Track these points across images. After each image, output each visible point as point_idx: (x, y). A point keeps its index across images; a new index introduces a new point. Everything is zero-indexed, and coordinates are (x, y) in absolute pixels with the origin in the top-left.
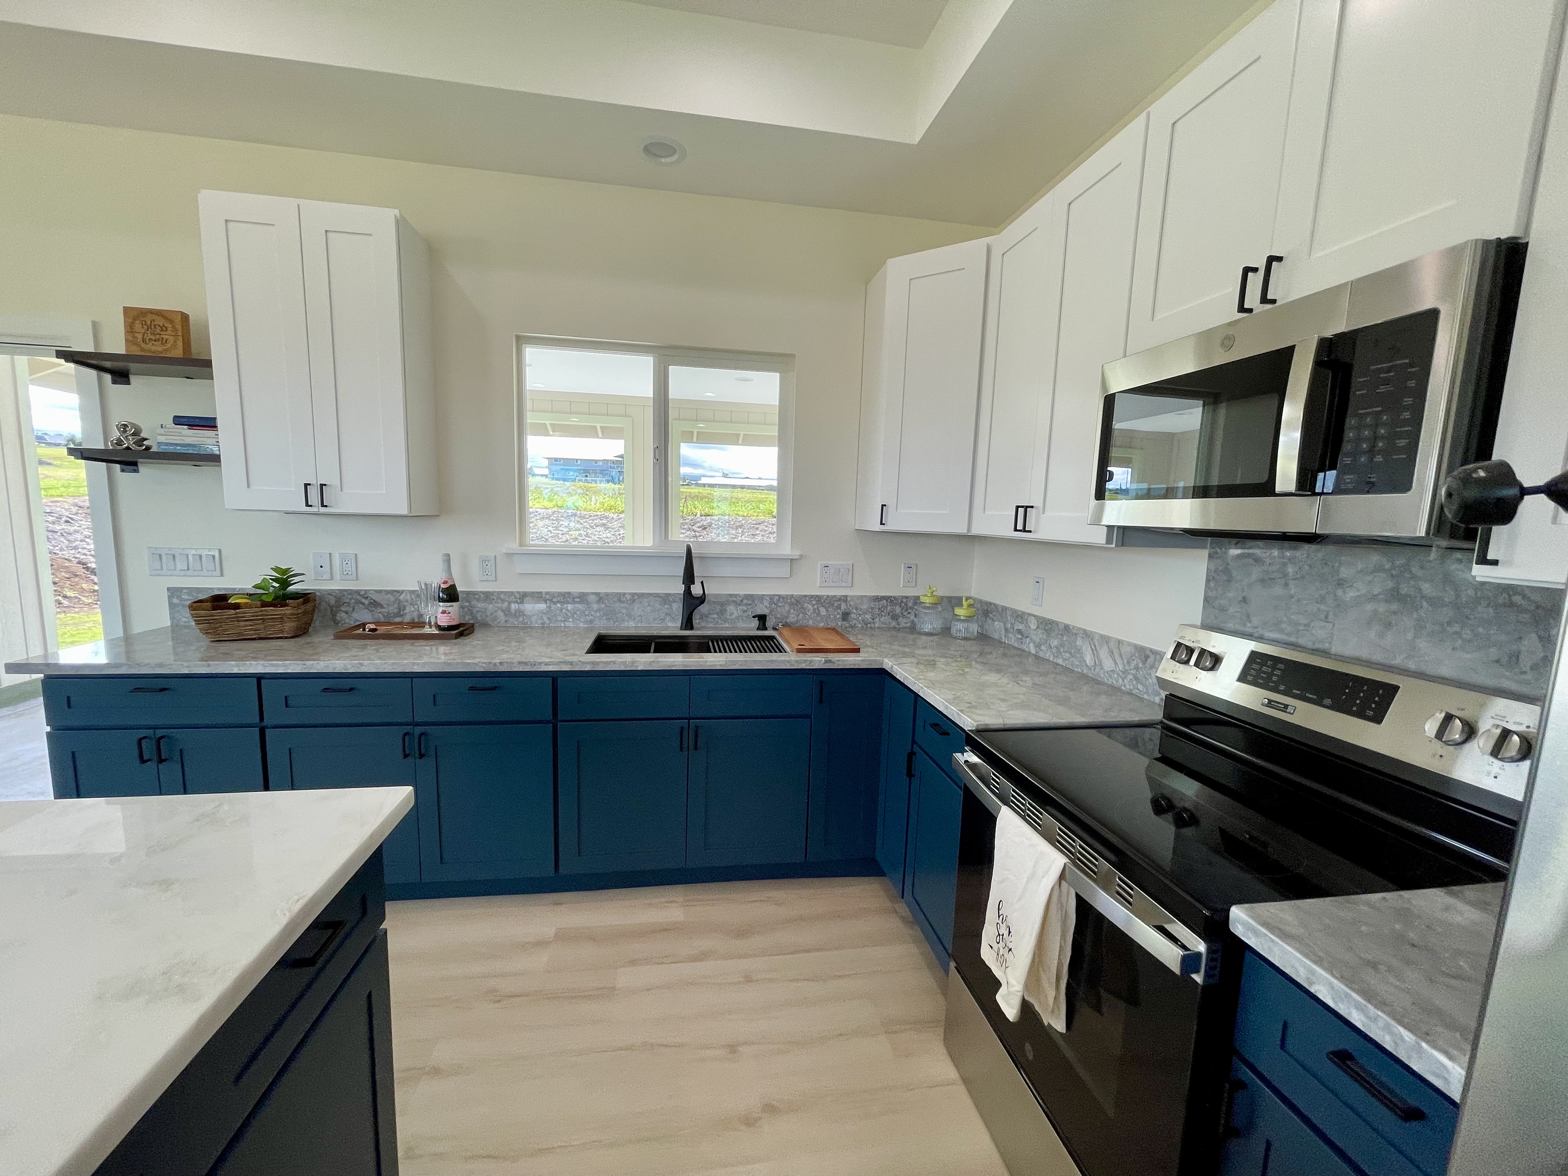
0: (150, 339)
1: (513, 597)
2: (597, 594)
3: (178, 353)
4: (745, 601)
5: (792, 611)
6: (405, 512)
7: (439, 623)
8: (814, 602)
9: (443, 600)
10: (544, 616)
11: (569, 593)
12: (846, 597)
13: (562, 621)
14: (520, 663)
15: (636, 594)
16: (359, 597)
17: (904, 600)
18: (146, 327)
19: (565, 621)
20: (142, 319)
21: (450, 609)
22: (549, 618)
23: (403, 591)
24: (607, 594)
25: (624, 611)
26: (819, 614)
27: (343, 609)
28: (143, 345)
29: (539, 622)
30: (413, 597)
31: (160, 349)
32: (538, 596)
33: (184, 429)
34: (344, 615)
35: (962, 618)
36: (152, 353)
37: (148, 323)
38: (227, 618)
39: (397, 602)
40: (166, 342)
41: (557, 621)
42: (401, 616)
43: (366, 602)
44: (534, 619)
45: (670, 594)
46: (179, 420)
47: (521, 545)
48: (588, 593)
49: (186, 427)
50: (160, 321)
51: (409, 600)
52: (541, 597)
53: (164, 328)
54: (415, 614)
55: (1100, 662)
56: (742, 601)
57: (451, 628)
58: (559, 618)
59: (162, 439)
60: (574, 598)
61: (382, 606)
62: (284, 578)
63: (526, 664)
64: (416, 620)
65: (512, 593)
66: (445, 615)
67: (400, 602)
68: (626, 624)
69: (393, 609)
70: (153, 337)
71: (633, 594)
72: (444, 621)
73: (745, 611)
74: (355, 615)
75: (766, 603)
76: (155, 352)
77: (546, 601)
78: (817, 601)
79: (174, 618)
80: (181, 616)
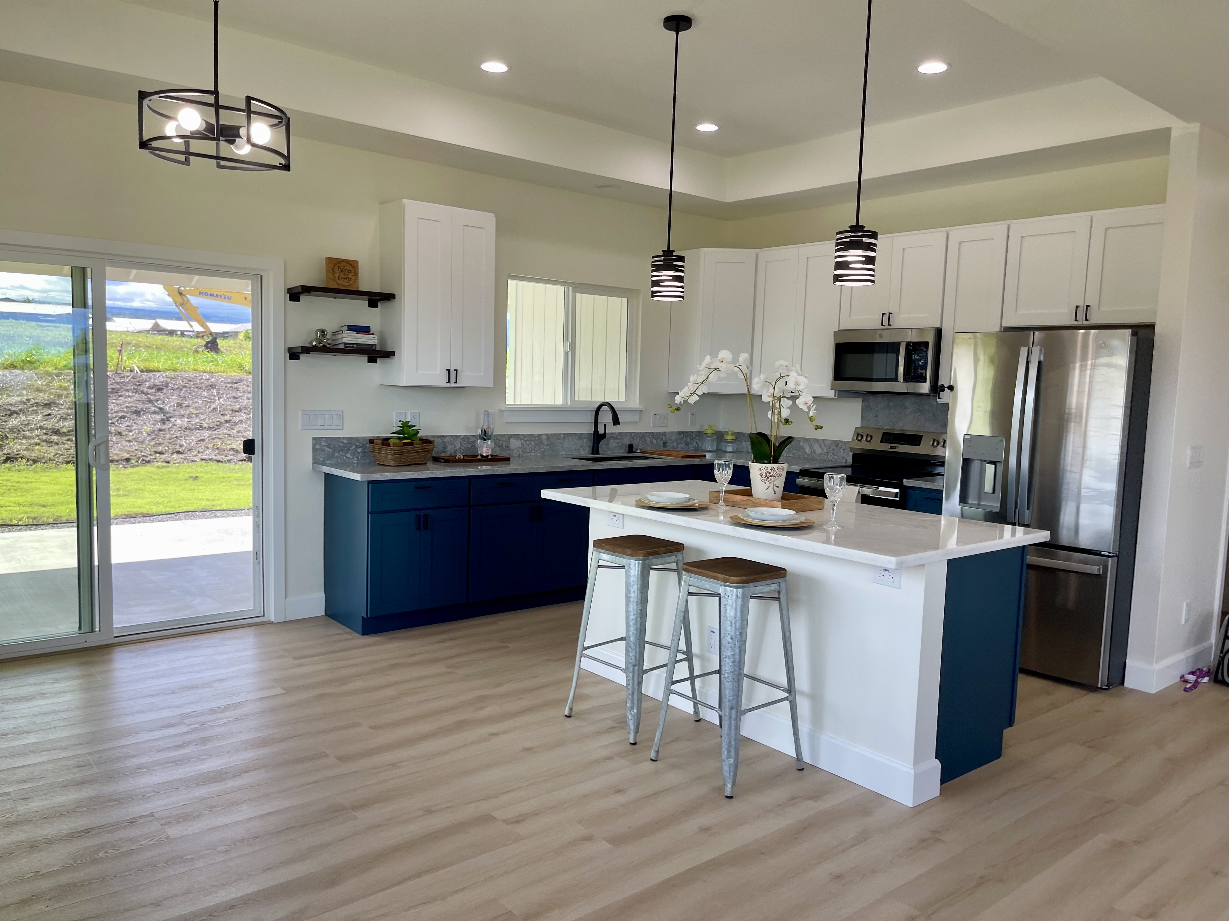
0: (342, 278)
1: (505, 438)
2: (547, 435)
3: (355, 287)
4: (618, 437)
5: (640, 442)
6: (492, 386)
8: (650, 436)
10: (520, 449)
11: (533, 434)
12: (665, 432)
13: (528, 452)
15: (566, 434)
17: (691, 434)
18: (340, 270)
19: (530, 452)
20: (339, 265)
22: (522, 451)
23: (447, 436)
24: (551, 435)
25: (560, 445)
26: (653, 443)
28: (339, 281)
29: (517, 453)
30: (452, 439)
31: (347, 284)
32: (517, 437)
35: (729, 441)
36: (343, 286)
37: (342, 268)
39: (443, 443)
40: (350, 280)
41: (526, 452)
42: (445, 452)
44: (515, 452)
45: (582, 434)
46: (351, 328)
48: (542, 434)
49: (355, 332)
50: (348, 267)
52: (519, 437)
53: (350, 271)
55: (814, 450)
56: (617, 437)
58: (528, 451)
59: (345, 340)
60: (535, 438)
65: (504, 435)
67: (445, 443)
69: (440, 448)
70: (344, 277)
71: (564, 434)
73: (618, 443)
75: (628, 438)
76: (345, 286)
77: (521, 440)
78: (652, 435)
79: (316, 459)
80: (320, 457)
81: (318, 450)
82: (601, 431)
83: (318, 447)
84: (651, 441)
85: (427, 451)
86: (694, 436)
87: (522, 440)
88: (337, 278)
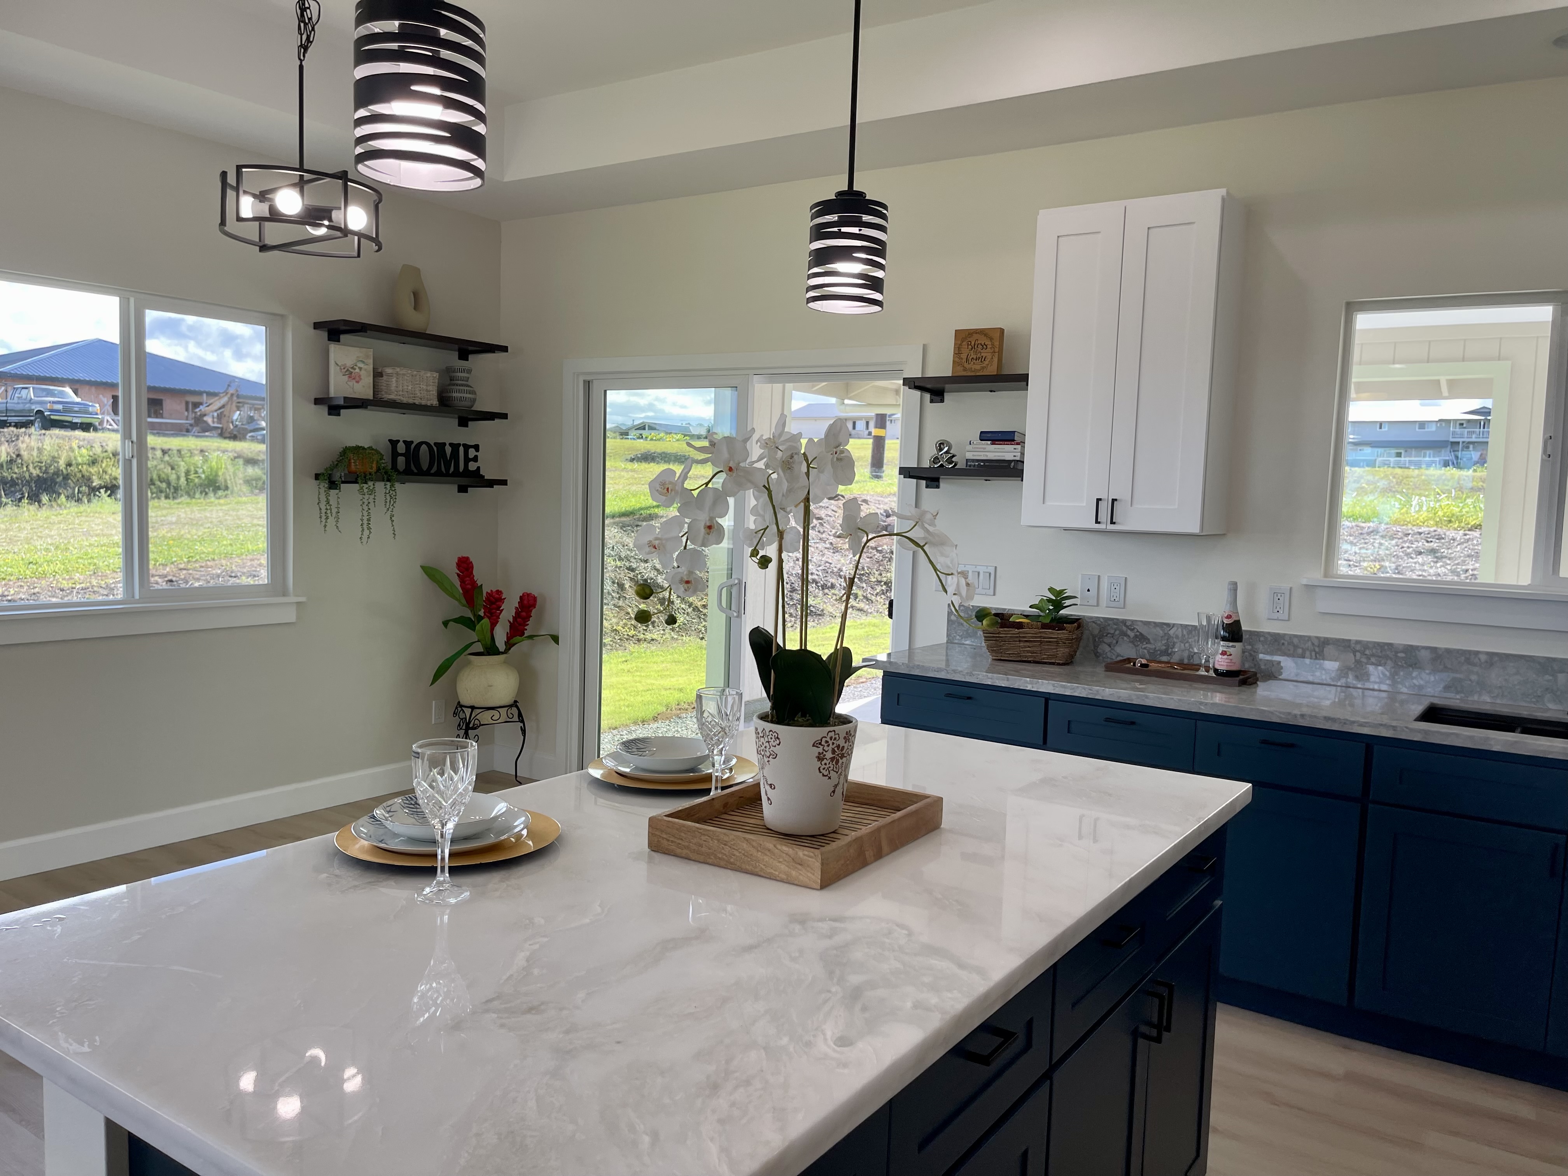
0: (972, 359)
1: (1310, 644)
3: (992, 370)
6: (1196, 530)
7: (1217, 667)
9: (1224, 639)
13: (1374, 683)
14: (1327, 719)
16: (1124, 628)
18: (970, 347)
20: (969, 339)
21: (1231, 650)
23: (1174, 625)
25: (1475, 678)
27: (1107, 640)
28: (966, 365)
30: (1185, 632)
31: (978, 367)
32: (1344, 646)
33: (987, 444)
34: (1107, 649)
36: (972, 371)
37: (973, 343)
38: (1011, 637)
39: (1166, 638)
40: (985, 360)
42: (1169, 655)
43: (1132, 634)
46: (985, 436)
47: (1326, 575)
48: (1417, 647)
50: (983, 340)
51: (1180, 636)
52: (1349, 646)
53: (985, 346)
54: (1186, 654)
57: (1229, 674)
58: (1373, 678)
59: (969, 456)
60: (1397, 652)
61: (1148, 641)
62: (1058, 600)
63: (1334, 720)
64: (1186, 661)
65: (1309, 638)
66: (1225, 657)
67: (1169, 637)
68: (1476, 698)
69: (1160, 645)
70: (974, 357)
72: (1221, 663)
74: (1118, 649)
76: (975, 370)
79: (950, 636)
80: (956, 633)
83: (953, 618)
87: (1358, 655)
88: (964, 360)
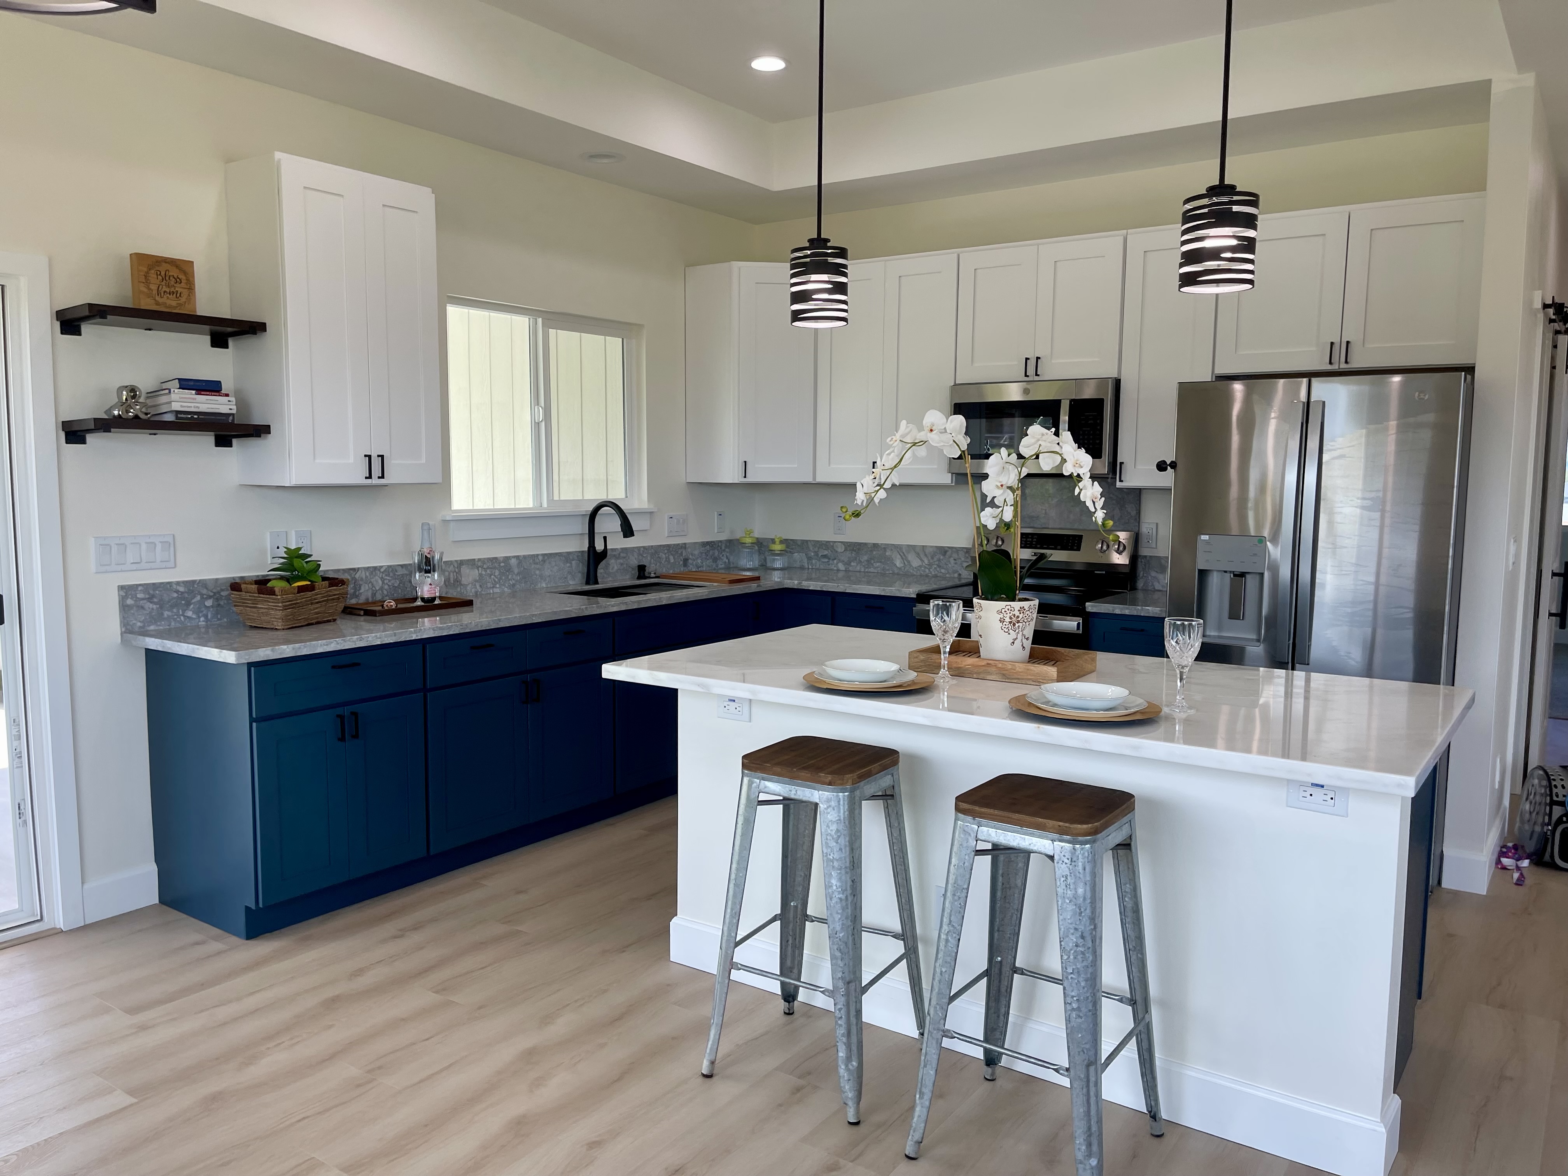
0: (165, 292)
1: (452, 566)
3: (189, 309)
4: (624, 555)
5: (655, 560)
6: (440, 481)
8: (666, 551)
12: (685, 544)
18: (160, 277)
20: (157, 268)
21: (429, 580)
26: (669, 562)
28: (158, 298)
29: (473, 590)
32: (472, 563)
33: (191, 394)
35: (777, 552)
36: (166, 307)
37: (163, 273)
40: (180, 296)
46: (187, 384)
47: (448, 512)
49: (194, 392)
50: (174, 272)
51: (364, 577)
52: (475, 564)
53: (178, 281)
55: (909, 562)
65: (451, 562)
67: (356, 581)
70: (168, 290)
71: (543, 555)
73: (622, 564)
75: (636, 555)
76: (170, 307)
77: (478, 568)
78: (668, 550)
79: (128, 624)
80: (136, 620)
81: (130, 607)
82: (599, 546)
83: (129, 602)
84: (666, 558)
85: (338, 599)
86: (723, 548)
87: (480, 569)
88: (155, 292)
